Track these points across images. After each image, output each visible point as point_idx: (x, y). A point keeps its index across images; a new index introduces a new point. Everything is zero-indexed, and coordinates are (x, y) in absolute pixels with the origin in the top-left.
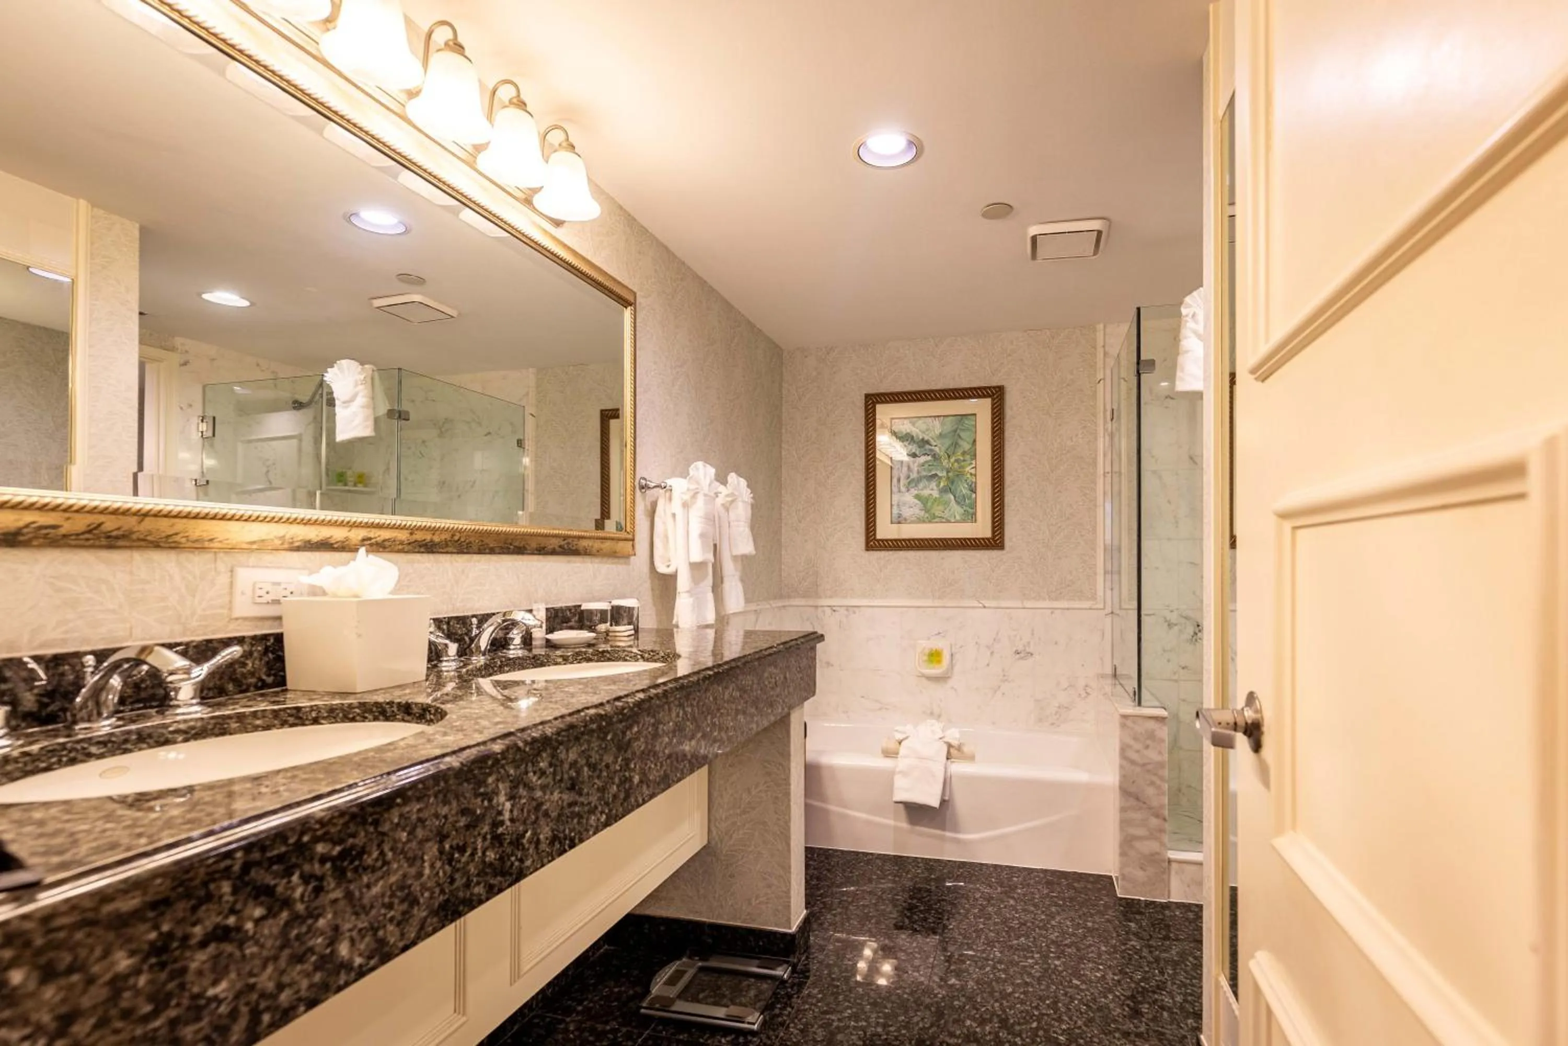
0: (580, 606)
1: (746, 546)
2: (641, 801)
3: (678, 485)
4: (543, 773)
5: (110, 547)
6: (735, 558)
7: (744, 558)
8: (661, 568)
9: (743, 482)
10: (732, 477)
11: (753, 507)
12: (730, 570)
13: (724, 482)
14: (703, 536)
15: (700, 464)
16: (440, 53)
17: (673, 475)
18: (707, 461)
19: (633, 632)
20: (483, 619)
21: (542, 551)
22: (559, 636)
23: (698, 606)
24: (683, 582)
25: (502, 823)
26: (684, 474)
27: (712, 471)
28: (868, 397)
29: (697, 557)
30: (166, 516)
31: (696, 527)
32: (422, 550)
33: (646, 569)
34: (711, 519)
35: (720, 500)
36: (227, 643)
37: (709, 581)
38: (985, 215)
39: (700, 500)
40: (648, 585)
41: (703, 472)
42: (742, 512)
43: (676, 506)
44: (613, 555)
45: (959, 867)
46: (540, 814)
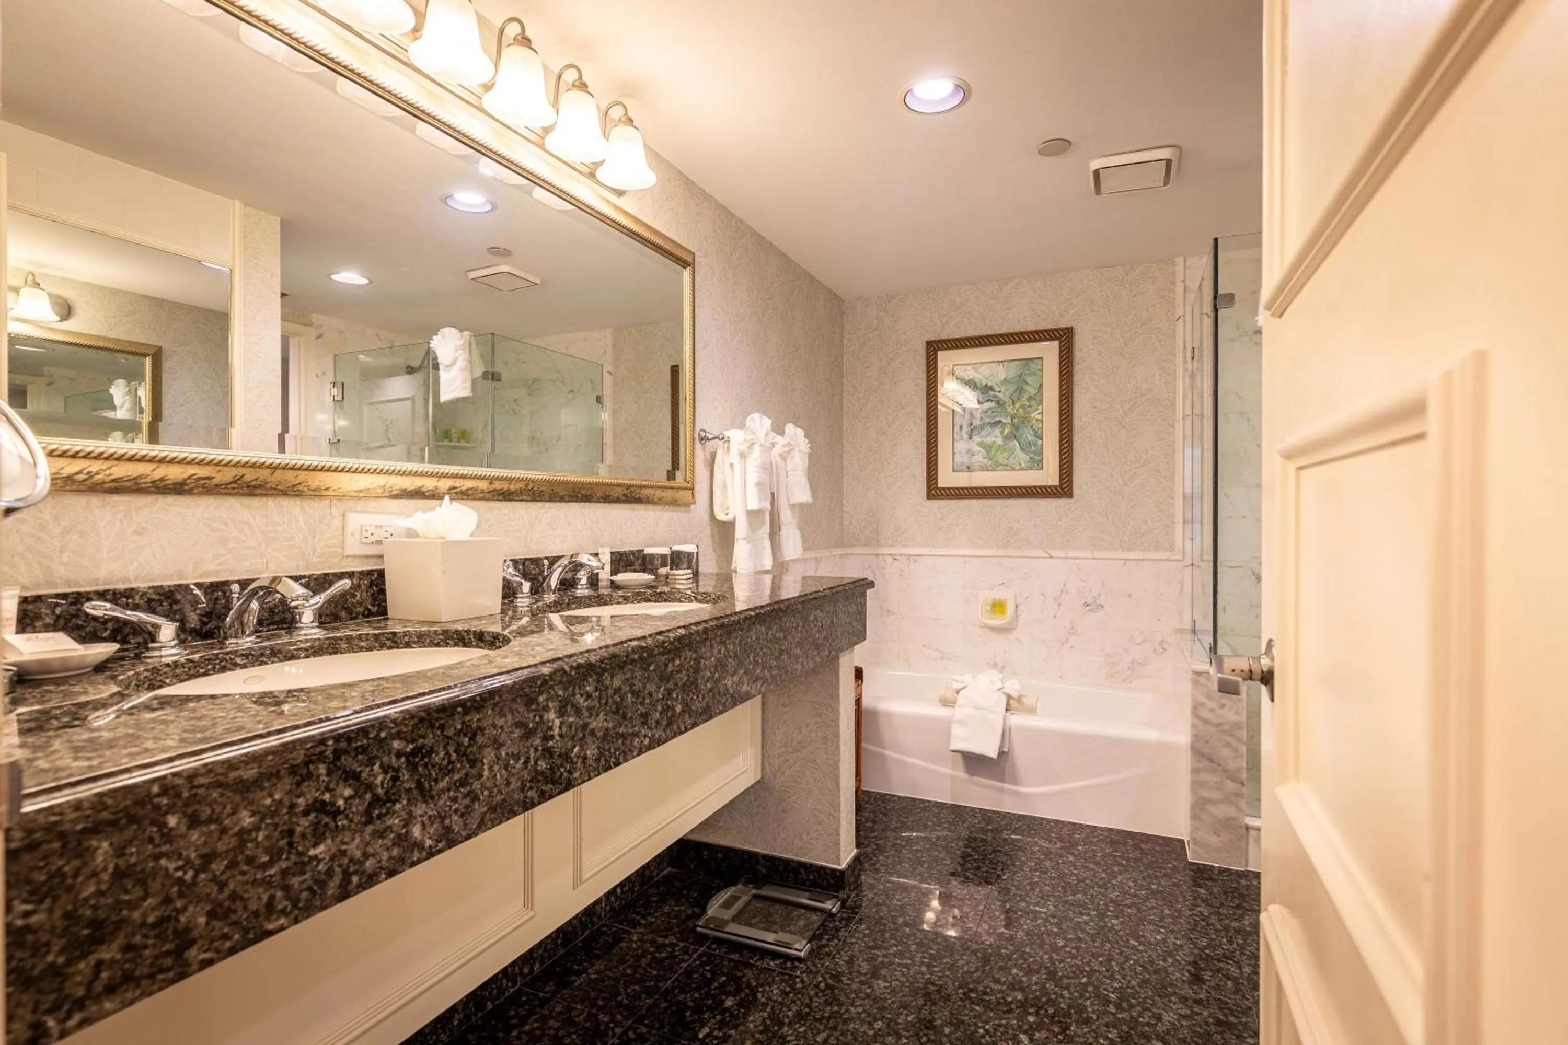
0: (643, 551)
1: (803, 495)
2: (683, 729)
3: (735, 436)
4: (589, 696)
5: (251, 495)
6: (792, 507)
7: (801, 505)
8: (721, 516)
9: (800, 433)
10: (790, 428)
11: (810, 456)
12: (787, 517)
13: (781, 433)
14: (759, 484)
15: (756, 415)
16: (511, 47)
17: (732, 426)
18: (765, 413)
19: (691, 576)
20: (553, 560)
21: (607, 499)
22: (621, 578)
23: (756, 552)
24: (741, 530)
25: (552, 737)
26: (742, 426)
27: (768, 422)
28: (929, 344)
29: (753, 505)
30: (292, 468)
31: (753, 476)
32: (500, 498)
33: (706, 517)
34: (768, 469)
35: (777, 450)
36: (340, 576)
37: (766, 529)
38: (1041, 153)
39: (757, 449)
40: (708, 531)
41: (760, 424)
42: (798, 463)
43: (734, 456)
44: (674, 503)
45: (1018, 820)
46: (587, 732)
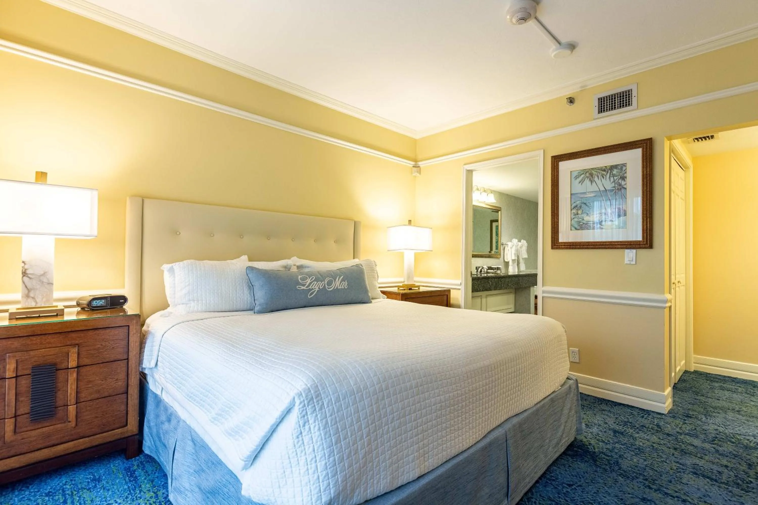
0: (492, 267)
1: (526, 256)
3: (510, 244)
6: (523, 259)
7: (525, 258)
8: (506, 260)
9: (525, 241)
10: (522, 241)
11: (528, 247)
12: (521, 261)
13: (520, 242)
14: (515, 254)
15: (514, 239)
17: (508, 242)
18: (516, 238)
19: (500, 272)
21: (485, 257)
23: (514, 268)
24: (511, 263)
26: (511, 241)
27: (517, 240)
29: (513, 258)
31: (513, 252)
33: (503, 260)
34: (517, 250)
35: (519, 246)
37: (516, 263)
39: (514, 247)
40: (503, 264)
41: (515, 241)
42: (524, 249)
43: (509, 248)
44: (497, 258)
